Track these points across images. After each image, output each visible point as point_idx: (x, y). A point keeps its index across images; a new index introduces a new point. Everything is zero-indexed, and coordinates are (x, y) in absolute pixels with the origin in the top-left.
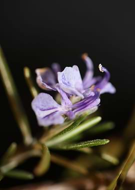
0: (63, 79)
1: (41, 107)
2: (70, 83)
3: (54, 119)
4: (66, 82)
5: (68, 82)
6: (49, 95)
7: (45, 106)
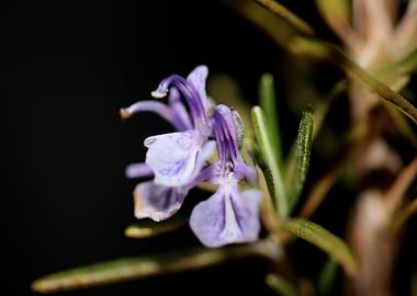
0: (168, 174)
1: (217, 228)
2: (178, 159)
3: (247, 210)
4: (176, 167)
5: (177, 163)
6: (196, 208)
7: (217, 219)
